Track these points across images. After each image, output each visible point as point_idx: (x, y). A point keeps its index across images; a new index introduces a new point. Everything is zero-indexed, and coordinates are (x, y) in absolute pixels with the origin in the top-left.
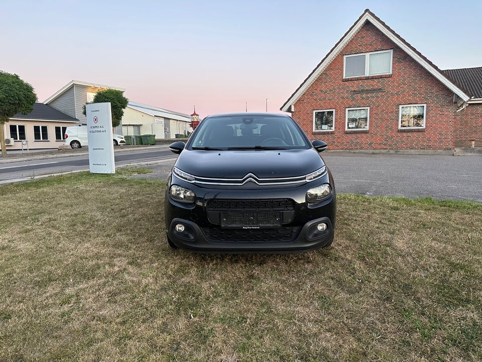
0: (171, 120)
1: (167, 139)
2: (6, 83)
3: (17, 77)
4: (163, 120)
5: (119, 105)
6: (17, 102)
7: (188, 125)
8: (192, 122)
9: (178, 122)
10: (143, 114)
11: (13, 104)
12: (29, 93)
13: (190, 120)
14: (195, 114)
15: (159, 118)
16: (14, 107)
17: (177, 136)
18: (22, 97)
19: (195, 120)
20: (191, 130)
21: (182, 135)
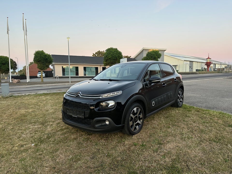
0: (194, 62)
1: (191, 72)
2: (112, 52)
3: (117, 49)
4: (189, 62)
5: (156, 57)
6: (115, 59)
7: (204, 64)
8: (207, 62)
9: (198, 63)
10: (179, 60)
11: (114, 60)
12: (120, 55)
13: (205, 61)
14: (209, 58)
15: (187, 61)
16: (114, 61)
17: (197, 70)
18: (117, 57)
19: (209, 61)
20: (206, 67)
21: (200, 70)
